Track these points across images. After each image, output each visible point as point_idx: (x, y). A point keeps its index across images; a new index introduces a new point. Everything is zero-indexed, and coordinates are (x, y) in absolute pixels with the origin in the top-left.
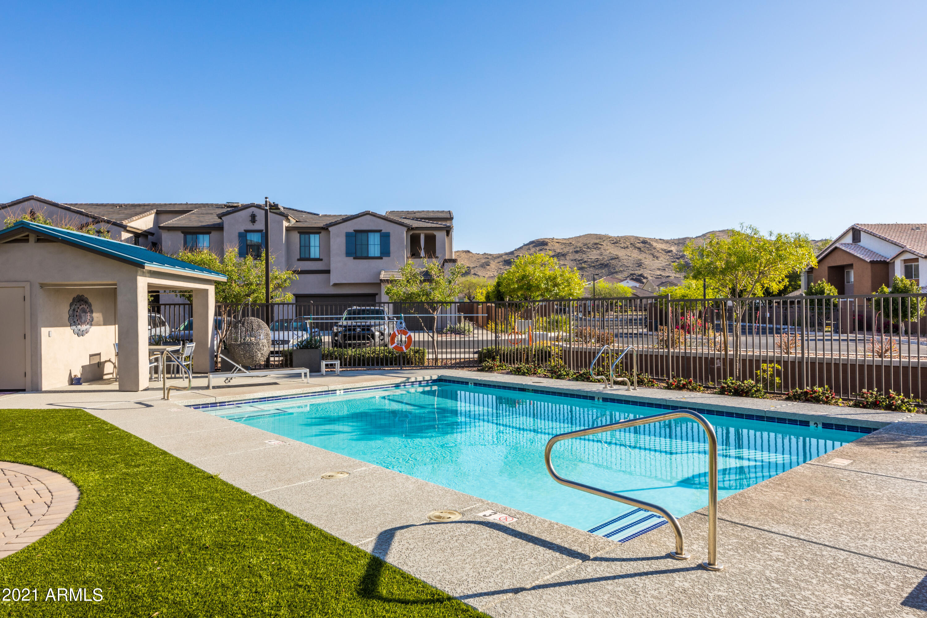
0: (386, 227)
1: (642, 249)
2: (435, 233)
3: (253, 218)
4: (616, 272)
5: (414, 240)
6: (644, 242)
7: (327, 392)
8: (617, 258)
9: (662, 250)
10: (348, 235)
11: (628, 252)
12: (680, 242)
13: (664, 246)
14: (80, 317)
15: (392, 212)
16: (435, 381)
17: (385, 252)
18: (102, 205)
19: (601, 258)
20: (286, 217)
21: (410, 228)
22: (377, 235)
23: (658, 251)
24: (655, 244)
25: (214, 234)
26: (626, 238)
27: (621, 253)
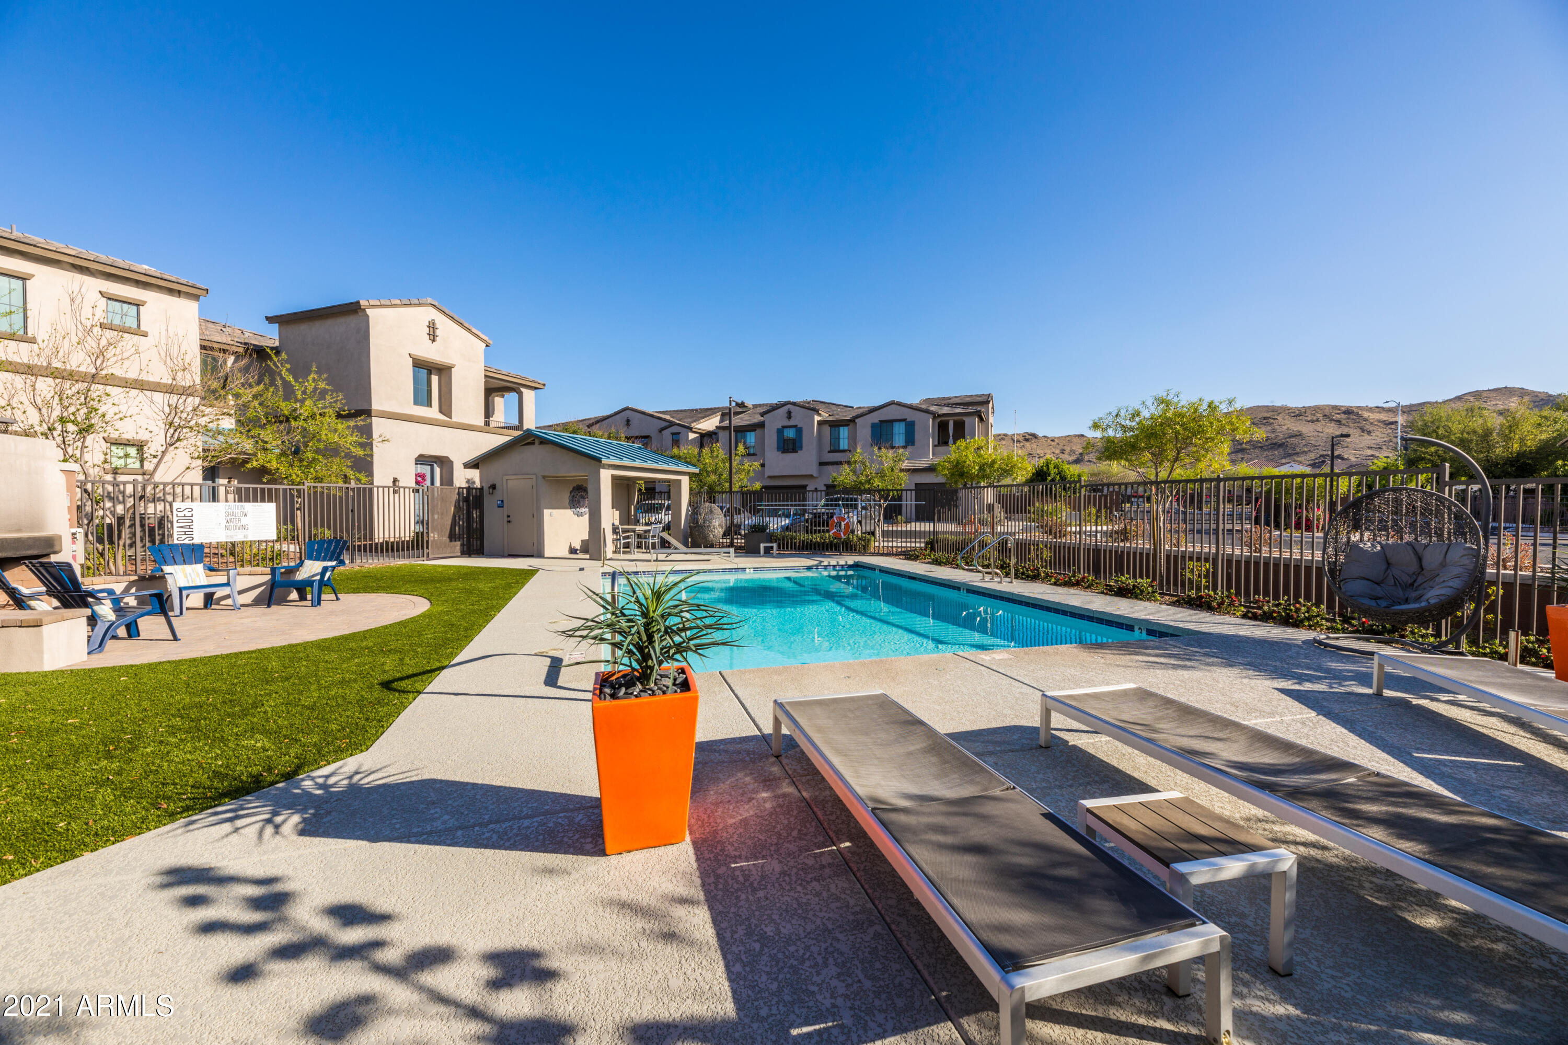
0: (910, 415)
1: (1344, 422)
2: (965, 418)
3: (789, 415)
4: (1297, 454)
5: (942, 427)
6: (1348, 412)
7: (737, 570)
8: (1299, 435)
9: (1379, 421)
10: (873, 426)
11: (1319, 426)
12: (1414, 408)
13: (1383, 416)
14: (579, 502)
15: (927, 401)
16: (851, 567)
17: (910, 441)
18: (685, 411)
19: (1273, 436)
20: (817, 411)
21: (935, 416)
22: (902, 425)
23: (1371, 423)
24: (1366, 414)
25: (759, 431)
26: (1316, 409)
27: (1306, 429)
